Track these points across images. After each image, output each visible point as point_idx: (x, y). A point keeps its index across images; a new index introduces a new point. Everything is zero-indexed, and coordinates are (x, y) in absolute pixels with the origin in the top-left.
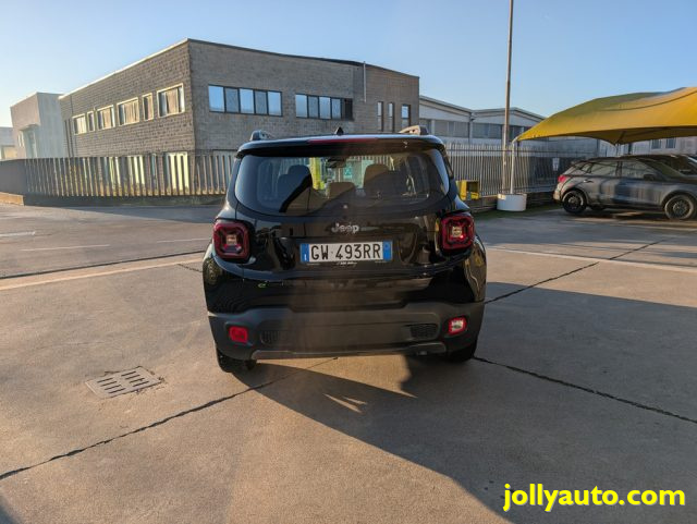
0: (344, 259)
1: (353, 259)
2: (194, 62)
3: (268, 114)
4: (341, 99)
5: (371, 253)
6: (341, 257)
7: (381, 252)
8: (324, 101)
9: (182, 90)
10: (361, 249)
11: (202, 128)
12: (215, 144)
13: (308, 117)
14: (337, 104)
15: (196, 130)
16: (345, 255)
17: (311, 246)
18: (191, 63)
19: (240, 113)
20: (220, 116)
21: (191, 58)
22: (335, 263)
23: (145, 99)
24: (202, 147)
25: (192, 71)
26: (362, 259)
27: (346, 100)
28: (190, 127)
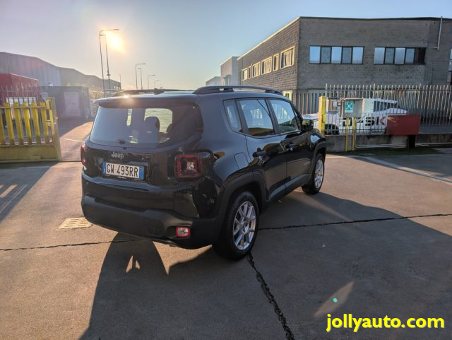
0: (121, 175)
1: (125, 175)
2: (302, 32)
3: (351, 63)
4: (415, 48)
5: (133, 172)
6: (119, 172)
7: (138, 173)
8: (400, 51)
9: (294, 51)
10: (129, 169)
11: (303, 75)
12: (309, 85)
13: (384, 63)
14: (411, 53)
15: (298, 76)
16: (121, 172)
17: (107, 164)
18: (300, 32)
19: (330, 63)
20: (316, 67)
21: (300, 29)
22: (116, 176)
23: (275, 58)
24: (301, 87)
25: (300, 38)
26: (129, 176)
27: (420, 49)
28: (295, 75)
